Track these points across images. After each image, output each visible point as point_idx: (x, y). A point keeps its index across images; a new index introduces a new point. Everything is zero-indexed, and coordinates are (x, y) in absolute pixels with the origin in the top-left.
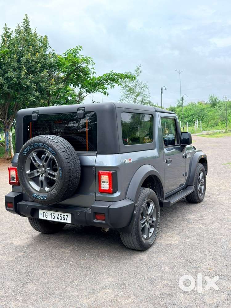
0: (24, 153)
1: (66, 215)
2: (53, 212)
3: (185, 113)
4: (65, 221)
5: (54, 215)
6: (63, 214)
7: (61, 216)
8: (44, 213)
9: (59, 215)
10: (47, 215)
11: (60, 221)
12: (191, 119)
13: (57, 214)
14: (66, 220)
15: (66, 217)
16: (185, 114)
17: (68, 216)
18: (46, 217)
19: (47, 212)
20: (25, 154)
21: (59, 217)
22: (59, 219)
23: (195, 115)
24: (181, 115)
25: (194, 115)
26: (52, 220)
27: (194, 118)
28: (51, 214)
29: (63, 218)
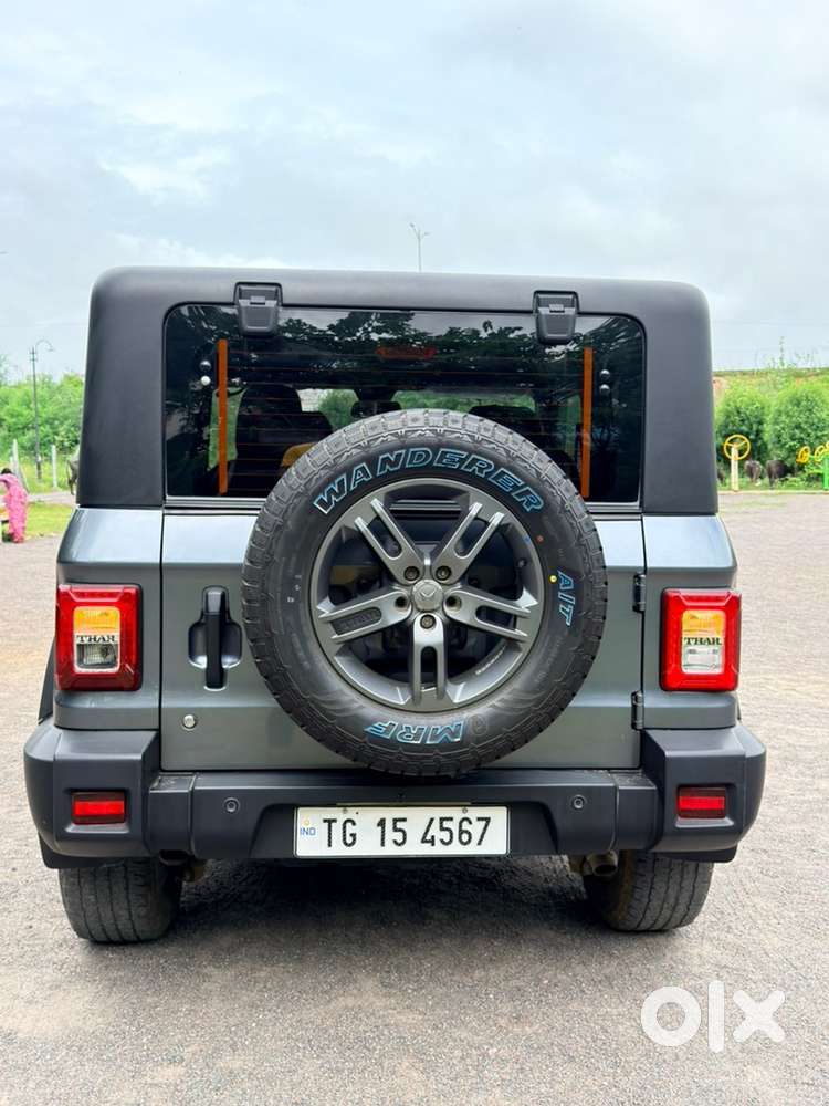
0: (321, 502)
1: (479, 819)
2: (390, 814)
3: (26, 412)
4: (472, 850)
5: (399, 825)
6: (456, 813)
7: (446, 824)
8: (330, 822)
9: (436, 824)
10: (350, 829)
11: (439, 850)
12: (47, 436)
13: (417, 819)
14: (479, 843)
15: (476, 829)
16: (22, 415)
17: (488, 820)
18: (349, 840)
19: (352, 813)
20: (326, 507)
21: (435, 830)
22: (432, 842)
23: (62, 423)
24: (6, 418)
25: (57, 423)
26: (390, 850)
27: (57, 434)
28: (382, 823)
29: (461, 832)
